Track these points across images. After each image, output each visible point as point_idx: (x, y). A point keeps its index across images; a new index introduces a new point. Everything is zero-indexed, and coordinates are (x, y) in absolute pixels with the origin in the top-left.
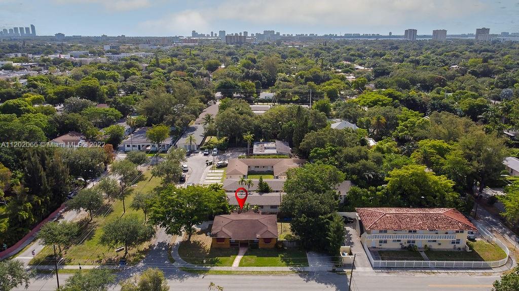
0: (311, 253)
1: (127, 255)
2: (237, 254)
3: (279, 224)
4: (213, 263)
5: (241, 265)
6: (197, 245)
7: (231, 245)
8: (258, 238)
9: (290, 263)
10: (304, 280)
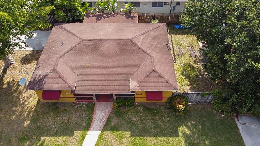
0: (246, 119)
2: (87, 128)
6: (12, 94)
7: (77, 98)
8: (132, 92)
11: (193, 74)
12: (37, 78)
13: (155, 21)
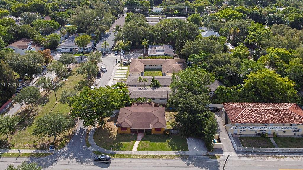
0: (190, 138)
1: (56, 140)
2: (136, 140)
3: (166, 112)
4: (118, 148)
5: (139, 149)
6: (107, 131)
7: (132, 132)
8: (151, 128)
9: (175, 147)
10: (186, 164)
11: (175, 125)
13: (161, 106)
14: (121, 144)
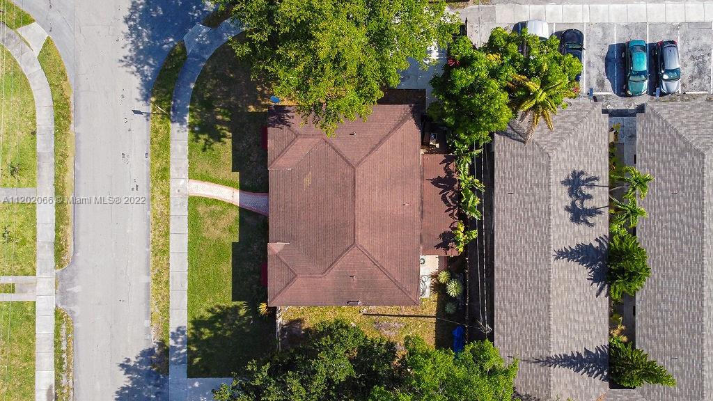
2: (243, 188)
9: (207, 331)
10: (129, 360)
12: (289, 114)
14: (225, 136)
